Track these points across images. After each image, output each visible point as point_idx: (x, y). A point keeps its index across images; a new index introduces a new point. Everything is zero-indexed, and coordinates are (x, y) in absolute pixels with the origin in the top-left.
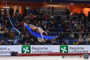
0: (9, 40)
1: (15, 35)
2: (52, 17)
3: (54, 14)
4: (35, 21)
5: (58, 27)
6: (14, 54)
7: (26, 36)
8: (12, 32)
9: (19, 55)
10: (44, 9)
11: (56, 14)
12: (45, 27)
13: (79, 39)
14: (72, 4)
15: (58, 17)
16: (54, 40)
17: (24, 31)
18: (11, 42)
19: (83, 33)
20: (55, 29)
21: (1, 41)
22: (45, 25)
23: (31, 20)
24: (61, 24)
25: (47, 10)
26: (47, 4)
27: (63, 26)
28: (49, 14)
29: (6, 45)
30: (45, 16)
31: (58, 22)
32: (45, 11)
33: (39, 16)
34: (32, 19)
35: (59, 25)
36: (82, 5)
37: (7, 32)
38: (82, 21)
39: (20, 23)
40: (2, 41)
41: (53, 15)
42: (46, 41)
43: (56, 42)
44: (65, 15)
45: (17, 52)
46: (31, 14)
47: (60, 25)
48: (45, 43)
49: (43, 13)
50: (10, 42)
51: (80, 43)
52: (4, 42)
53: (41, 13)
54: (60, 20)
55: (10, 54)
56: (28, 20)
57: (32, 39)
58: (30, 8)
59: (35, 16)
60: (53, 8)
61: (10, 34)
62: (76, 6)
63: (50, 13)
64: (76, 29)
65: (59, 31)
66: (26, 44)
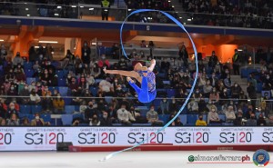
0: (53, 116)
1: (66, 104)
3: (155, 57)
6: (64, 148)
7: (91, 106)
8: (59, 97)
9: (74, 149)
10: (131, 46)
11: (159, 58)
13: (210, 113)
14: (195, 35)
15: (163, 63)
16: (153, 117)
17: (88, 95)
18: (58, 119)
19: (218, 99)
21: (34, 118)
24: (171, 79)
25: (139, 48)
26: (138, 34)
27: (173, 83)
28: (143, 56)
29: (47, 125)
31: (163, 75)
32: (135, 50)
33: (121, 62)
35: (165, 82)
36: (217, 36)
37: (48, 96)
38: (217, 73)
39: (78, 77)
40: (37, 118)
42: (137, 118)
43: (157, 120)
44: (179, 59)
45: (71, 144)
46: (104, 57)
47: (168, 82)
50: (54, 119)
51: (211, 122)
52: (42, 120)
54: (167, 71)
55: (54, 147)
57: (105, 113)
58: (100, 44)
60: (151, 44)
61: (54, 102)
62: (203, 39)
63: (147, 55)
64: (202, 92)
65: (165, 94)
66: (91, 124)
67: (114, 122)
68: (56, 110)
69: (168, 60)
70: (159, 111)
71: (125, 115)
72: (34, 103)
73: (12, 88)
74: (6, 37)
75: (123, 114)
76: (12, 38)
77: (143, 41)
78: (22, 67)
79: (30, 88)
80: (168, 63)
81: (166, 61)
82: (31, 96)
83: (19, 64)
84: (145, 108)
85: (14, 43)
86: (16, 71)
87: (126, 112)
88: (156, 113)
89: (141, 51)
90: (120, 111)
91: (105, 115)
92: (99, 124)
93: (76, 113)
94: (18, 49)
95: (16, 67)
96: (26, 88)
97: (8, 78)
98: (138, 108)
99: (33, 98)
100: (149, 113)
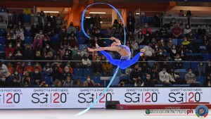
0: (102, 78)
2: (188, 31)
3: (192, 25)
4: (154, 40)
5: (199, 51)
6: (112, 106)
8: (107, 61)
9: (121, 108)
10: (171, 15)
11: (196, 26)
12: (174, 52)
15: (199, 30)
16: (191, 78)
20: (192, 55)
21: (86, 80)
22: (174, 47)
23: (145, 37)
24: (206, 44)
25: (177, 17)
26: (177, 5)
28: (181, 24)
29: (97, 86)
30: (173, 30)
31: (199, 41)
33: (162, 30)
34: (148, 35)
35: (201, 47)
37: (98, 61)
40: (89, 79)
41: (189, 28)
43: (195, 82)
45: (118, 102)
46: (146, 26)
47: (204, 47)
48: (172, 83)
49: (169, 23)
50: (103, 81)
52: (92, 81)
53: (165, 22)
54: (203, 37)
55: (104, 105)
56: (139, 37)
57: (149, 75)
58: (143, 14)
59: (153, 30)
60: (189, 13)
61: (103, 66)
63: (184, 23)
65: (201, 58)
66: (136, 85)
67: (156, 83)
68: (105, 73)
69: (204, 27)
70: (196, 73)
71: (166, 77)
72: (85, 67)
73: (67, 54)
74: (61, 9)
75: (164, 76)
76: (66, 10)
77: (181, 11)
78: (75, 35)
79: (83, 53)
80: (204, 30)
81: (202, 28)
82: (83, 60)
83: (72, 32)
84: (184, 70)
85: (68, 14)
86: (70, 38)
87: (167, 74)
88: (193, 75)
89: (179, 20)
90: (161, 73)
91: (148, 77)
92: (142, 85)
93: (122, 75)
94: (71, 19)
95: (70, 35)
96: (79, 53)
97: (63, 45)
98: (178, 71)
99: (85, 62)
100: (187, 75)
